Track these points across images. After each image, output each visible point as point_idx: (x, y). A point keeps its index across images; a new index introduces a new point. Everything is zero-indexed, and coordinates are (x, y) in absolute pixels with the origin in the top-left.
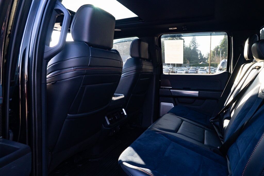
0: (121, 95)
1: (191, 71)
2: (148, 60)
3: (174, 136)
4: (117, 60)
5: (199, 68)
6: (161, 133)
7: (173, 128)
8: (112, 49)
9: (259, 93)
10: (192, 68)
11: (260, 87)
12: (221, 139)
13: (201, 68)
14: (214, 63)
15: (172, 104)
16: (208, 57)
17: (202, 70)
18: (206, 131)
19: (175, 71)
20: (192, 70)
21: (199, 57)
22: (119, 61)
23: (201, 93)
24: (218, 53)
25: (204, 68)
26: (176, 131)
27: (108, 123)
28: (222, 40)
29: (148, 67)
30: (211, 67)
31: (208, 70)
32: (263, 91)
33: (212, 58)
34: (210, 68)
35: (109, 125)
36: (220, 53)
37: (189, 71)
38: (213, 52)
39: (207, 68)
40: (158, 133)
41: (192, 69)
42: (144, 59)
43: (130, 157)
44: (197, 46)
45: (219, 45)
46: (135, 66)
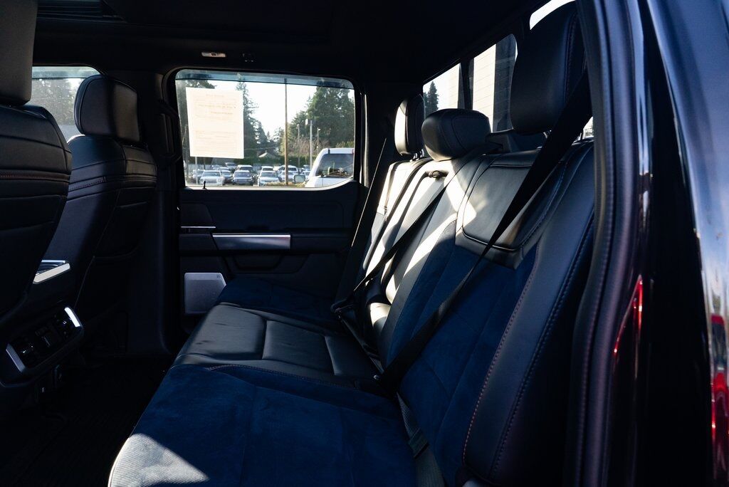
0: (59, 264)
1: (240, 176)
2: (139, 146)
3: (257, 369)
4: (54, 146)
5: (259, 168)
6: (219, 367)
7: (249, 348)
8: (29, 104)
9: (457, 235)
10: (241, 168)
11: (456, 221)
12: (369, 353)
13: (264, 169)
14: (297, 155)
15: (218, 276)
16: (281, 141)
17: (269, 175)
18: (327, 339)
19: (194, 176)
20: (243, 174)
21: (257, 138)
22: (59, 147)
23: (296, 237)
24: (305, 131)
25: (272, 170)
26: (257, 354)
27: (20, 366)
28: (312, 98)
29: (141, 168)
30: (289, 166)
31: (284, 173)
32: (467, 231)
33: (291, 142)
34: (288, 169)
35: (24, 370)
36: (309, 131)
37: (234, 175)
38: (293, 128)
39: (280, 169)
40: (211, 369)
41: (242, 171)
42: (127, 142)
43: (153, 468)
44: (250, 109)
45: (305, 110)
46: (102, 165)
